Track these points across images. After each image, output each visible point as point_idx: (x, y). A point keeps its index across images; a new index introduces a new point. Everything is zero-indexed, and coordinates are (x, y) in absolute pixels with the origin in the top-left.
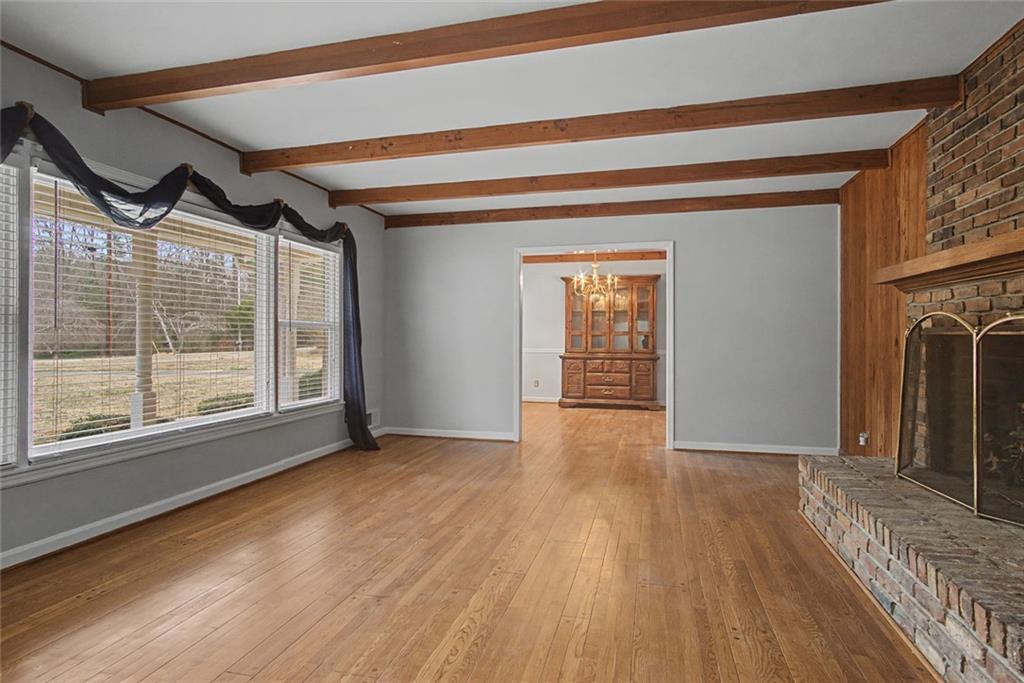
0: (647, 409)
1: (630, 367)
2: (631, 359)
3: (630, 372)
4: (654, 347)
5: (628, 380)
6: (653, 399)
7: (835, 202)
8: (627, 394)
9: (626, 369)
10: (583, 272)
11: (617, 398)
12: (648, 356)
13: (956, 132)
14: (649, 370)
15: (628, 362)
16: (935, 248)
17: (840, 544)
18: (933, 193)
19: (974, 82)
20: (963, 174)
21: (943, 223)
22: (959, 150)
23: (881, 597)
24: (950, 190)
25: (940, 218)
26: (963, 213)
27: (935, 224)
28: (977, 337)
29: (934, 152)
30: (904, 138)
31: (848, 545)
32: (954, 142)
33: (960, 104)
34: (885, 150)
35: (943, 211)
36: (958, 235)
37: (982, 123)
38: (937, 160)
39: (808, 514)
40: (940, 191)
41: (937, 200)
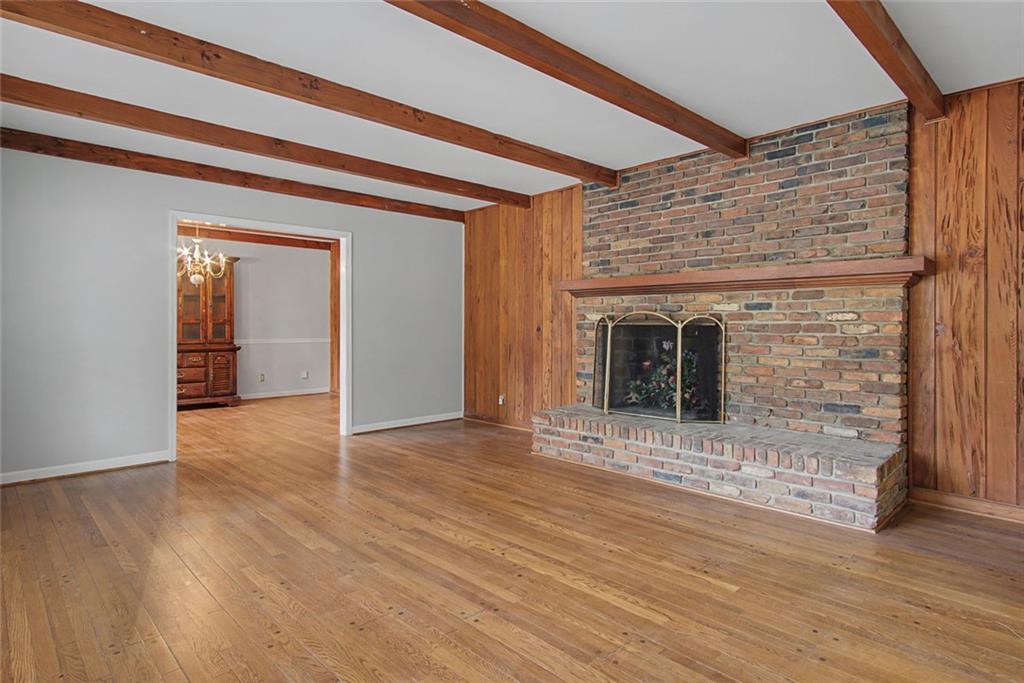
0: (226, 405)
1: (206, 359)
2: (207, 351)
3: (206, 365)
4: (232, 338)
5: (203, 375)
6: (234, 393)
7: (460, 221)
8: (203, 392)
9: (202, 363)
10: (187, 247)
11: (190, 397)
12: (227, 347)
13: (610, 204)
14: (228, 361)
15: (204, 354)
16: (593, 271)
17: (607, 460)
18: (590, 235)
19: (627, 179)
20: (618, 230)
21: (599, 256)
22: (614, 215)
23: (668, 477)
24: (606, 237)
25: (596, 253)
26: (618, 253)
27: (593, 256)
28: (680, 327)
29: (591, 211)
30: (546, 193)
31: (621, 458)
32: (609, 209)
33: (616, 188)
34: (528, 197)
35: (599, 249)
36: (613, 265)
37: (634, 204)
38: (593, 216)
39: (550, 452)
40: (594, 235)
41: (593, 242)
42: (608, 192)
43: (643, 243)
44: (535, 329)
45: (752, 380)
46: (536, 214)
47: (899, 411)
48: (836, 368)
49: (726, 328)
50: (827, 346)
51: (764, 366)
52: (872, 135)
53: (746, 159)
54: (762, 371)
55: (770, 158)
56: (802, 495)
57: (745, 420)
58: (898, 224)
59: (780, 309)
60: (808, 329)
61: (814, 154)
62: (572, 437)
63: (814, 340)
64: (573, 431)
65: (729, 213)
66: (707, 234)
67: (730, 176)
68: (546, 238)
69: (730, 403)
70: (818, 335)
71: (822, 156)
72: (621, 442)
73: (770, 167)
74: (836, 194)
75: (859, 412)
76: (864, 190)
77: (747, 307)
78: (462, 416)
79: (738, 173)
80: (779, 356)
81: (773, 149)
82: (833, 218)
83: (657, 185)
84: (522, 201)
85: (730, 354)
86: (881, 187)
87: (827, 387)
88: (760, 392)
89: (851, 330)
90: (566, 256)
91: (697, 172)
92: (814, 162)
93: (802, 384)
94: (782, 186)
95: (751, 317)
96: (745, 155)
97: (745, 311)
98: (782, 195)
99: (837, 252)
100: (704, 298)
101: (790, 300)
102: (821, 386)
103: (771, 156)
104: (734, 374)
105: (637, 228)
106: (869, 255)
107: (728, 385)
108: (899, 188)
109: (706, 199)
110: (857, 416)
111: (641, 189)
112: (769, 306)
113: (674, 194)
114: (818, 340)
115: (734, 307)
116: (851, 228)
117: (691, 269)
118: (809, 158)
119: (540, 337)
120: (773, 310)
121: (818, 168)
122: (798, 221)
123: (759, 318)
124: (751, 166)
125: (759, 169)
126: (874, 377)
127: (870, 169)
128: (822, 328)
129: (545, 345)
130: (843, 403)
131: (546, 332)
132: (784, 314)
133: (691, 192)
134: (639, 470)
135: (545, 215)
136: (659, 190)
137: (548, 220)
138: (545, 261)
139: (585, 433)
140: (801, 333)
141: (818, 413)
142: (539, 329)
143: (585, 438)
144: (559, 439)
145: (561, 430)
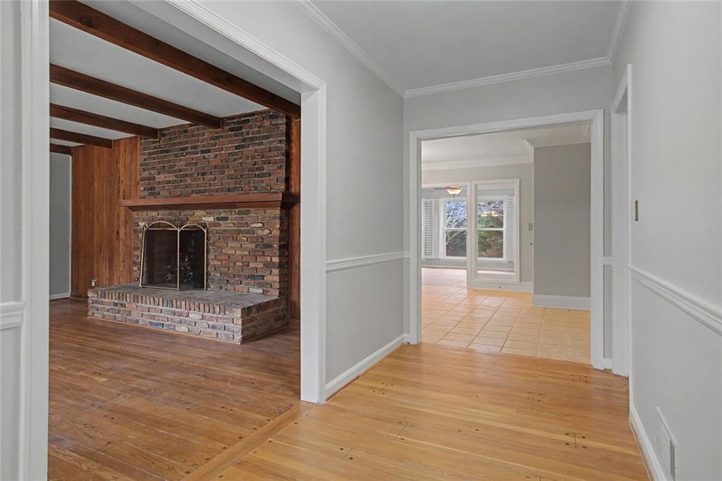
7: (69, 154)
13: (155, 150)
16: (145, 194)
17: (128, 317)
18: (144, 170)
19: (164, 135)
20: (159, 168)
21: (149, 184)
22: (158, 158)
23: (157, 325)
24: (153, 172)
25: (147, 182)
26: (159, 183)
27: (145, 184)
28: (179, 231)
29: (144, 154)
30: (122, 139)
31: (135, 316)
32: (154, 153)
33: (158, 140)
34: (111, 140)
35: (148, 179)
36: (157, 191)
37: (167, 151)
38: (146, 157)
39: (98, 315)
40: (147, 170)
41: (146, 174)
42: (154, 143)
43: (172, 178)
44: (115, 232)
45: (219, 263)
46: (116, 152)
47: (278, 277)
48: (254, 255)
49: (207, 231)
50: (251, 242)
51: (225, 254)
52: (272, 123)
53: (220, 130)
54: (223, 257)
55: (232, 131)
56: (214, 327)
57: (216, 288)
58: (282, 174)
59: (232, 220)
60: (244, 232)
61: (251, 131)
62: (109, 304)
63: (245, 239)
64: (110, 300)
65: (214, 162)
66: (203, 174)
67: (213, 140)
68: (122, 170)
69: (210, 277)
70: (248, 236)
71: (253, 133)
72: (134, 305)
73: (231, 136)
74: (259, 155)
75: (263, 279)
76: (270, 154)
77: (218, 219)
78: (69, 296)
79: (218, 138)
80: (232, 249)
81: (232, 126)
82: (257, 169)
83: (179, 141)
84: (107, 143)
85: (210, 247)
86: (276, 153)
87: (251, 265)
88: (223, 269)
89: (260, 232)
90: (133, 183)
91: (199, 135)
92: (250, 136)
93: (241, 264)
94: (236, 148)
95: (220, 225)
96: (219, 127)
97: (216, 221)
98: (236, 154)
99: (259, 188)
100: (198, 213)
101: (236, 216)
102: (248, 265)
103: (232, 130)
104: (212, 260)
105: (169, 167)
106: (272, 191)
107: (209, 267)
108: (283, 155)
109: (203, 152)
110: (262, 281)
111: (172, 142)
112: (227, 219)
113: (187, 147)
114: (247, 239)
115: (211, 219)
116: (264, 175)
117: (196, 195)
118: (248, 133)
119: (118, 238)
120: (229, 221)
121: (251, 139)
122: (243, 170)
123: (224, 226)
124: (224, 134)
125: (227, 136)
126: (269, 260)
127: (272, 142)
128: (248, 232)
129: (121, 243)
130: (258, 274)
131: (122, 235)
132: (234, 224)
133: (195, 147)
134: (144, 322)
135: (121, 154)
136: (180, 143)
137: (124, 157)
138: (121, 185)
139: (116, 301)
140: (241, 235)
141: (247, 281)
142: (118, 233)
143: (116, 305)
144: (102, 306)
145: (104, 300)
